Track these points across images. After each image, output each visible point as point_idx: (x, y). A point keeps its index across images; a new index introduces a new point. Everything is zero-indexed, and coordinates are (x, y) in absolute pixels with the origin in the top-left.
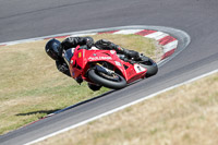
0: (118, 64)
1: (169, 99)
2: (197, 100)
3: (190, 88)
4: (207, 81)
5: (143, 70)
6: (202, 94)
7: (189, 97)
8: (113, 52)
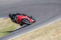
1: (24, 37)
2: (31, 37)
3: (29, 34)
4: (34, 32)
6: (33, 35)
7: (29, 36)
8: (26, 16)
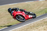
0: (24, 15)
5: (31, 16)
